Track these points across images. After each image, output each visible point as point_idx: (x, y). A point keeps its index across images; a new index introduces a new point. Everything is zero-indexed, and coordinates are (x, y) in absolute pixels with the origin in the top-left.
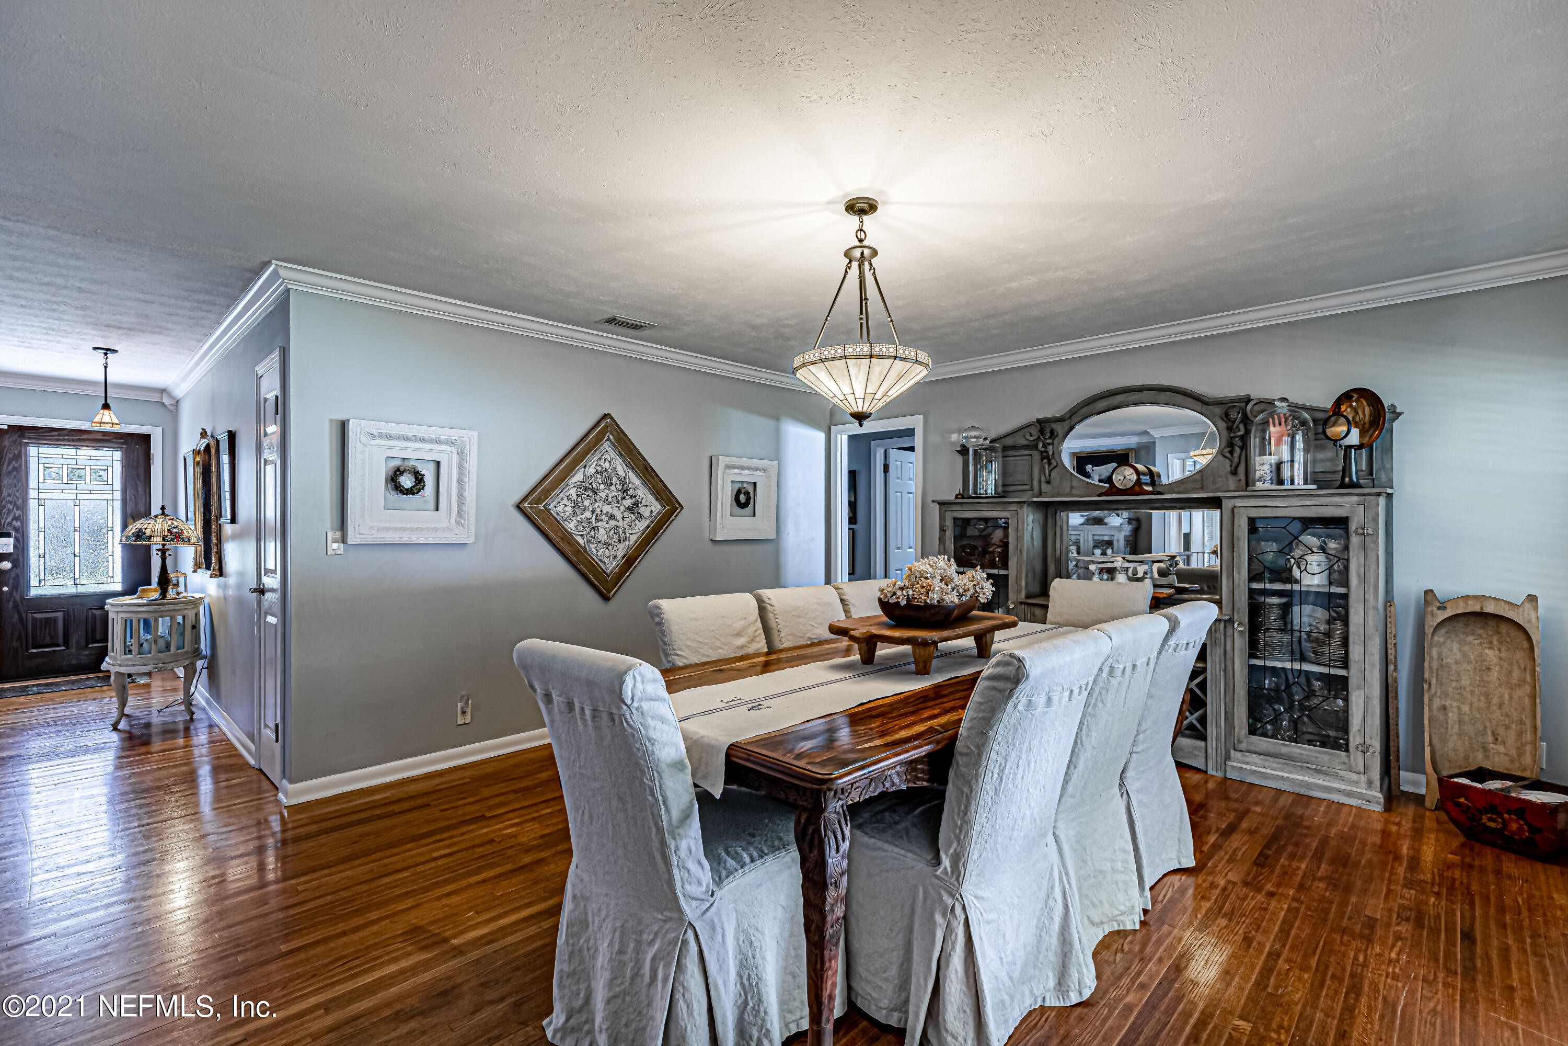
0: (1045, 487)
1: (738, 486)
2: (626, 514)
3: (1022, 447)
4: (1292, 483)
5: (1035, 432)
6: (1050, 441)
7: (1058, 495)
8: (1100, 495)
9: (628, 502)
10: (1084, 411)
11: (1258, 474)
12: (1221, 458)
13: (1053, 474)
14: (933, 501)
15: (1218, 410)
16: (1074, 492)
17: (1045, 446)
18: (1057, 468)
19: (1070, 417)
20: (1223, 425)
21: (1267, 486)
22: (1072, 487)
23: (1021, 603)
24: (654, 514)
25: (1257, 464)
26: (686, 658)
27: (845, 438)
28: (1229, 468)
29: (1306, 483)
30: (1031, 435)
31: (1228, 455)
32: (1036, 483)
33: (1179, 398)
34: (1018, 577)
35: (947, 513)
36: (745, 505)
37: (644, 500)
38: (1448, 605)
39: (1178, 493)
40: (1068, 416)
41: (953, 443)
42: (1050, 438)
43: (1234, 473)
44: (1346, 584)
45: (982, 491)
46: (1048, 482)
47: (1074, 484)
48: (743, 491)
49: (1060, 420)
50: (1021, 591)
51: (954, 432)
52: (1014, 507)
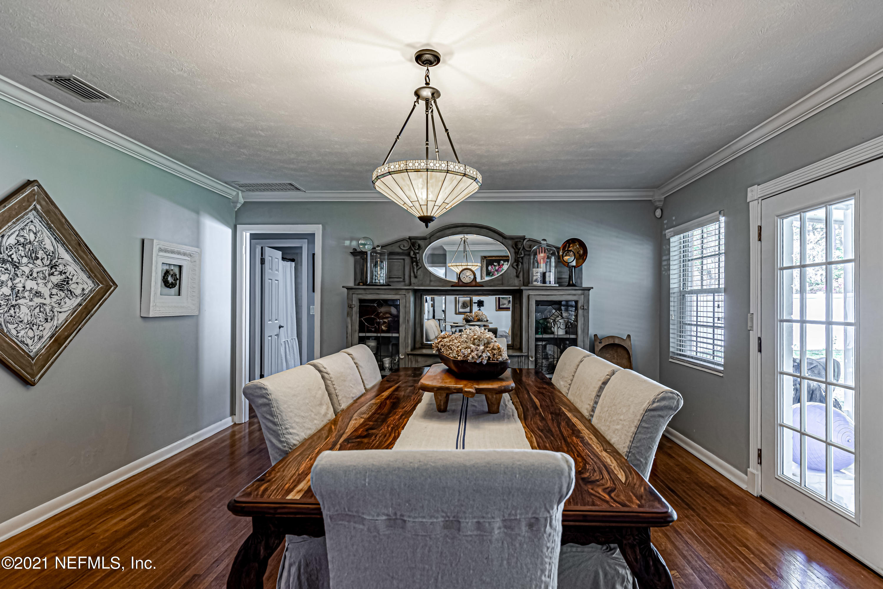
0: (413, 280)
1: (166, 267)
2: (54, 291)
3: (398, 254)
4: (550, 283)
5: (406, 246)
6: (417, 251)
7: (422, 285)
8: (452, 286)
9: (56, 279)
10: (438, 234)
11: (535, 278)
12: (511, 268)
13: (419, 272)
14: (343, 287)
15: (510, 242)
16: (432, 283)
17: (415, 254)
18: (422, 269)
19: (430, 238)
20: (512, 250)
21: (539, 284)
22: (431, 281)
23: (408, 355)
24: (86, 292)
25: (534, 272)
26: (298, 435)
27: (248, 235)
28: (515, 274)
29: (555, 283)
30: (404, 247)
31: (516, 267)
32: (407, 277)
33: (491, 233)
34: (406, 338)
35: (354, 296)
36: (172, 285)
37: (75, 277)
38: (603, 341)
39: (491, 286)
40: (428, 237)
41: (346, 247)
42: (418, 249)
43: (518, 276)
44: (576, 334)
45: (377, 281)
46: (416, 277)
47: (432, 278)
48: (172, 273)
49: (424, 239)
50: (408, 347)
51: (347, 240)
52: (403, 292)
